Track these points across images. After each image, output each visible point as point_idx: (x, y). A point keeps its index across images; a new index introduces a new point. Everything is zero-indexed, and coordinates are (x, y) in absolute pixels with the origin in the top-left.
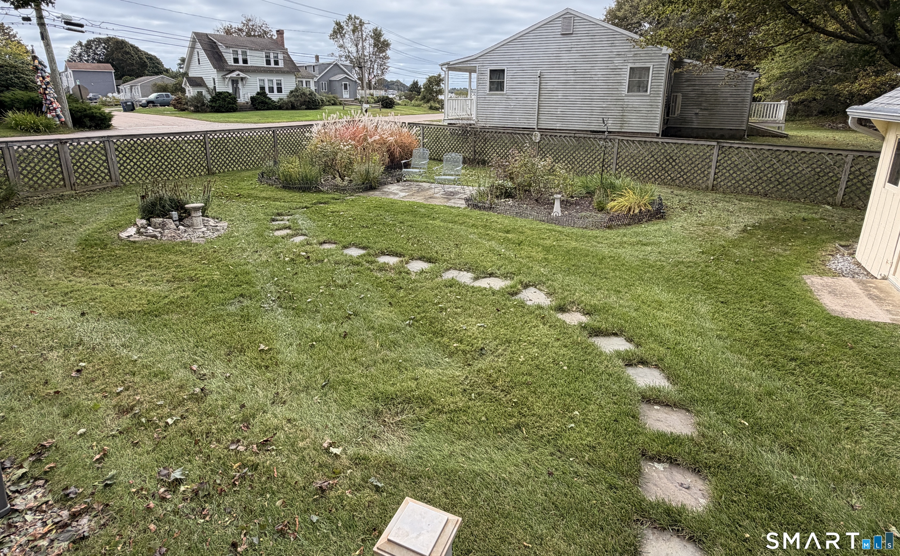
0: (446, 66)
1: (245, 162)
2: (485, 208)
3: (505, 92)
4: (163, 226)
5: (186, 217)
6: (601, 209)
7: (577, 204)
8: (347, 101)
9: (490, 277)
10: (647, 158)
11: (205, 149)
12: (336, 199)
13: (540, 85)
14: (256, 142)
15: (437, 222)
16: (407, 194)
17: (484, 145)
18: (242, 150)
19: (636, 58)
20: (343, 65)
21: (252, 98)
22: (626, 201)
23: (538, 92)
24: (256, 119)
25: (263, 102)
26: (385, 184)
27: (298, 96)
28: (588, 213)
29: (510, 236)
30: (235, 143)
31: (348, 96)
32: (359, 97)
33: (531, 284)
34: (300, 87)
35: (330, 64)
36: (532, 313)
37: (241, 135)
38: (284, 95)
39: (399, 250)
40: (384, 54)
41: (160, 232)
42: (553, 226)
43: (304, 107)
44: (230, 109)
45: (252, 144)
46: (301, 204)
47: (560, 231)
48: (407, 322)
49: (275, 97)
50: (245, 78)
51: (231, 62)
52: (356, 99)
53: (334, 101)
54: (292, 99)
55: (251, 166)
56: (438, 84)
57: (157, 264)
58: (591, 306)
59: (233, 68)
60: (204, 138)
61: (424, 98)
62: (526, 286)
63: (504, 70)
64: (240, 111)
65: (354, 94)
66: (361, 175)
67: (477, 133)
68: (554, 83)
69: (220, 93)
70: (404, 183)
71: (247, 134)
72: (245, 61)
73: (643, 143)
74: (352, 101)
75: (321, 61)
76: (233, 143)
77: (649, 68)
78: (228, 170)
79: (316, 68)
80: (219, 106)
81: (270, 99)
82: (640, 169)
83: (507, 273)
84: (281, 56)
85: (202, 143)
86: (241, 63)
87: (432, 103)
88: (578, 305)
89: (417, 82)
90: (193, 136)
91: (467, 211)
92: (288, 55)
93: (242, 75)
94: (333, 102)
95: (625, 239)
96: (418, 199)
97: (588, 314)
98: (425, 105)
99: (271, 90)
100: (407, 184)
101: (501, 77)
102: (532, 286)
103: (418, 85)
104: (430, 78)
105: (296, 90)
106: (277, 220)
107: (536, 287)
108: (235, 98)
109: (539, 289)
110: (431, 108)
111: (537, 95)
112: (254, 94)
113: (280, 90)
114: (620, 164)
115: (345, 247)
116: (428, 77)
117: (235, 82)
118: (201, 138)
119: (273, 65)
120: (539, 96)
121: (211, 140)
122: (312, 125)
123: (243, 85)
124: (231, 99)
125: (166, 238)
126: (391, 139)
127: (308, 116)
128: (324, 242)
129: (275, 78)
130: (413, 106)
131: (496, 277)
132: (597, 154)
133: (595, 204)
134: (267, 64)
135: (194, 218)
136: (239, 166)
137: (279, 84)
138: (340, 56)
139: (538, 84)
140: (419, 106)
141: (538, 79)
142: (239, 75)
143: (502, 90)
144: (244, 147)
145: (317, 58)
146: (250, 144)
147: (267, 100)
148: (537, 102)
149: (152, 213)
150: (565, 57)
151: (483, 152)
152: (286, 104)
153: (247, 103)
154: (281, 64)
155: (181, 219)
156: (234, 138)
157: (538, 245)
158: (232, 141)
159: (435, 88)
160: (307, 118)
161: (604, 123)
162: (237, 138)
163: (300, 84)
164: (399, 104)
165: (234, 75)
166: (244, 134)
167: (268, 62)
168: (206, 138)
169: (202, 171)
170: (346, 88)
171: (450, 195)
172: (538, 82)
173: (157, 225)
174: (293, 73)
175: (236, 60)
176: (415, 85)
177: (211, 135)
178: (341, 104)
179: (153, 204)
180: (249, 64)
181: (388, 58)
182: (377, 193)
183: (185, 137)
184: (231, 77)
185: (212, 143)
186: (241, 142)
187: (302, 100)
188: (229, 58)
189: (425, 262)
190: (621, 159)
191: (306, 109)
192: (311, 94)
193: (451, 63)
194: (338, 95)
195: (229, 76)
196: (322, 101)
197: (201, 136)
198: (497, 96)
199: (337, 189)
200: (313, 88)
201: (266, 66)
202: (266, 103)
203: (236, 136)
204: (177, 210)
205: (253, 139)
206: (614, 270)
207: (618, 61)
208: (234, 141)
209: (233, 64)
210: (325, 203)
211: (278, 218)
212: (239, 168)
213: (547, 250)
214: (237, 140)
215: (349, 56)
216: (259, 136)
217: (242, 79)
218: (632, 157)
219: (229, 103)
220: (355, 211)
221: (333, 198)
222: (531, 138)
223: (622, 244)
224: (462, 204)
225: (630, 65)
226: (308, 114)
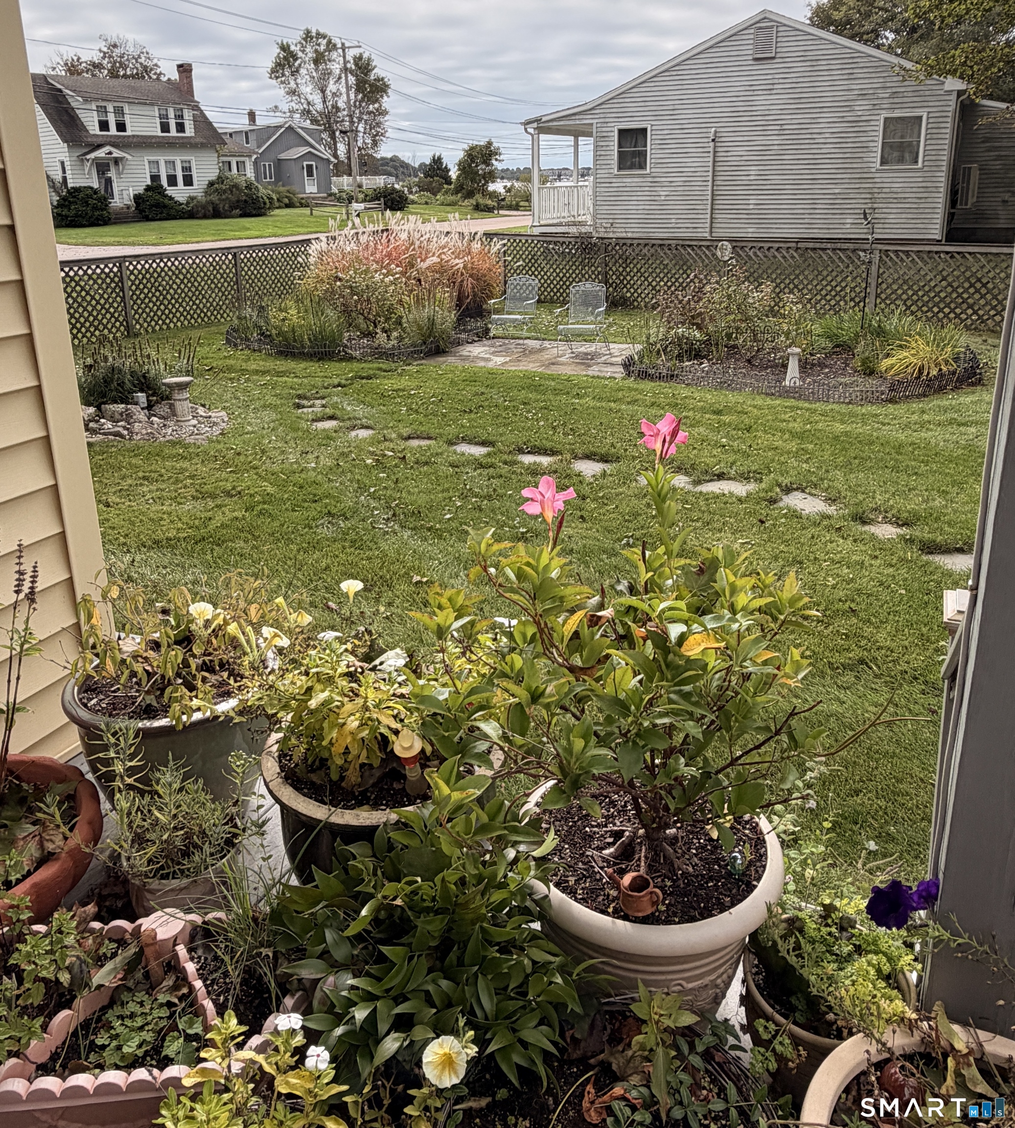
0: (535, 125)
1: (188, 313)
2: (660, 378)
3: (648, 171)
4: (128, 417)
5: (157, 402)
6: (870, 372)
7: (822, 365)
8: (314, 198)
9: (719, 480)
10: (932, 284)
11: (122, 290)
12: (385, 371)
13: (714, 156)
14: (206, 275)
15: (588, 401)
16: (508, 359)
17: (624, 269)
18: (183, 291)
19: (896, 100)
20: (302, 128)
21: (137, 198)
22: (913, 355)
23: (711, 169)
24: (153, 238)
25: (158, 205)
26: (459, 344)
27: (225, 191)
28: (847, 380)
29: (726, 419)
30: (171, 278)
31: (314, 189)
32: (335, 190)
33: (795, 486)
34: (227, 174)
35: (278, 127)
36: (816, 524)
37: (180, 263)
38: (198, 188)
39: (548, 445)
40: (376, 105)
41: (124, 428)
42: (792, 402)
43: (237, 212)
44: (98, 219)
45: (199, 279)
46: (331, 381)
47: (807, 410)
48: (624, 542)
49: (179, 193)
50: (122, 159)
51: (94, 129)
52: (330, 195)
53: (290, 199)
54: (214, 198)
55: (199, 320)
56: (487, 162)
57: (156, 475)
58: (909, 512)
59: (99, 141)
60: (120, 270)
61: (459, 189)
62: (788, 490)
63: (645, 130)
64: (115, 223)
65: (324, 185)
66: (420, 328)
67: (610, 248)
68: (740, 150)
69: (77, 190)
70: (490, 342)
71: (190, 261)
72: (121, 127)
73: (925, 256)
74: (324, 198)
75: (261, 122)
76: (167, 278)
77: (921, 118)
78: (161, 329)
79: (252, 137)
80: (76, 216)
81: (171, 198)
82: (920, 304)
83: (749, 472)
84: (188, 115)
85: (116, 279)
86: (113, 131)
87: (479, 198)
88: (886, 512)
89: (440, 158)
90: (102, 266)
91: (630, 382)
92: (202, 111)
93: (117, 153)
94: (286, 201)
95: (926, 417)
96: (530, 366)
97: (906, 524)
98: (466, 202)
99: (172, 181)
100: (498, 342)
101: (640, 142)
102: (797, 489)
103: (441, 163)
104: (472, 148)
105: (220, 179)
106: (304, 407)
107: (803, 491)
108: (105, 199)
109: (811, 494)
110: (477, 208)
111: (710, 174)
112: (141, 190)
113: (188, 181)
114: (883, 296)
115: (451, 443)
116: (466, 147)
117: (102, 167)
118: (115, 269)
119: (173, 132)
120: (713, 176)
121: (132, 273)
122: (309, 240)
123: (119, 174)
124: (99, 200)
125: (139, 437)
126: (459, 263)
127: (248, 229)
128: (409, 438)
129: (178, 159)
130: (442, 204)
131: (730, 479)
132: (839, 279)
133: (857, 363)
134: (162, 131)
135: (177, 403)
136: (178, 320)
137: (187, 169)
138: (292, 111)
139: (711, 155)
140: (452, 204)
141: (712, 144)
142: (110, 153)
143: (642, 166)
144: (186, 286)
145: (252, 116)
146: (196, 280)
147: (166, 201)
148: (710, 188)
149: (104, 396)
150: (762, 101)
151: (622, 282)
152: (204, 207)
153: (128, 207)
154: (190, 131)
155: (150, 407)
156: (170, 269)
157: (782, 431)
158: (166, 274)
159: (481, 168)
160: (248, 233)
161: (866, 218)
162: (173, 268)
163: (227, 168)
164: (413, 202)
165: (101, 153)
166: (186, 262)
167: (165, 128)
168: (124, 269)
169: (118, 330)
170: (310, 174)
171: (587, 359)
172: (711, 150)
173: (117, 416)
174: (213, 146)
175: (104, 126)
176: (437, 161)
177: (131, 263)
178: (302, 205)
179: (107, 381)
180: (129, 133)
181: (385, 113)
182: (451, 359)
183: (89, 267)
184: (96, 158)
185: (133, 277)
186: (181, 277)
187: (233, 198)
188: (90, 121)
189: (598, 461)
190: (884, 286)
191: (241, 216)
192: (249, 186)
193: (544, 119)
194: (295, 188)
195: (92, 156)
196: (270, 199)
197: (115, 265)
198: (632, 179)
199: (381, 354)
200: (250, 173)
201: (160, 134)
202: (165, 206)
203: (173, 264)
204: (142, 391)
205: (201, 270)
206: (926, 463)
207: (861, 107)
208: (170, 273)
209: (98, 132)
210: (369, 378)
211: (305, 402)
212: (179, 324)
213: (800, 436)
214: (174, 273)
215: (309, 112)
216: (211, 264)
217: (117, 161)
218: (905, 282)
219: (95, 208)
220: (432, 388)
221: (380, 369)
222: (714, 255)
223: (922, 425)
224: (619, 372)
225: (885, 114)
226: (248, 225)
